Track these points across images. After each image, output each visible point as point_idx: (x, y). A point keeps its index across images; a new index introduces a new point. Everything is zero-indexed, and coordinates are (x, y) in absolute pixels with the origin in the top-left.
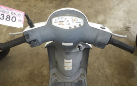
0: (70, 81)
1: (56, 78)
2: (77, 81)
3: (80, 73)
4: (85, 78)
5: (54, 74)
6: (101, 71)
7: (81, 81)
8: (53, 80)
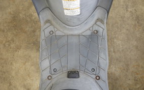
0: (76, 32)
1: (51, 28)
2: (89, 33)
3: (96, 18)
4: (104, 26)
5: (48, 21)
6: (129, 10)
7: (97, 32)
8: (47, 32)
